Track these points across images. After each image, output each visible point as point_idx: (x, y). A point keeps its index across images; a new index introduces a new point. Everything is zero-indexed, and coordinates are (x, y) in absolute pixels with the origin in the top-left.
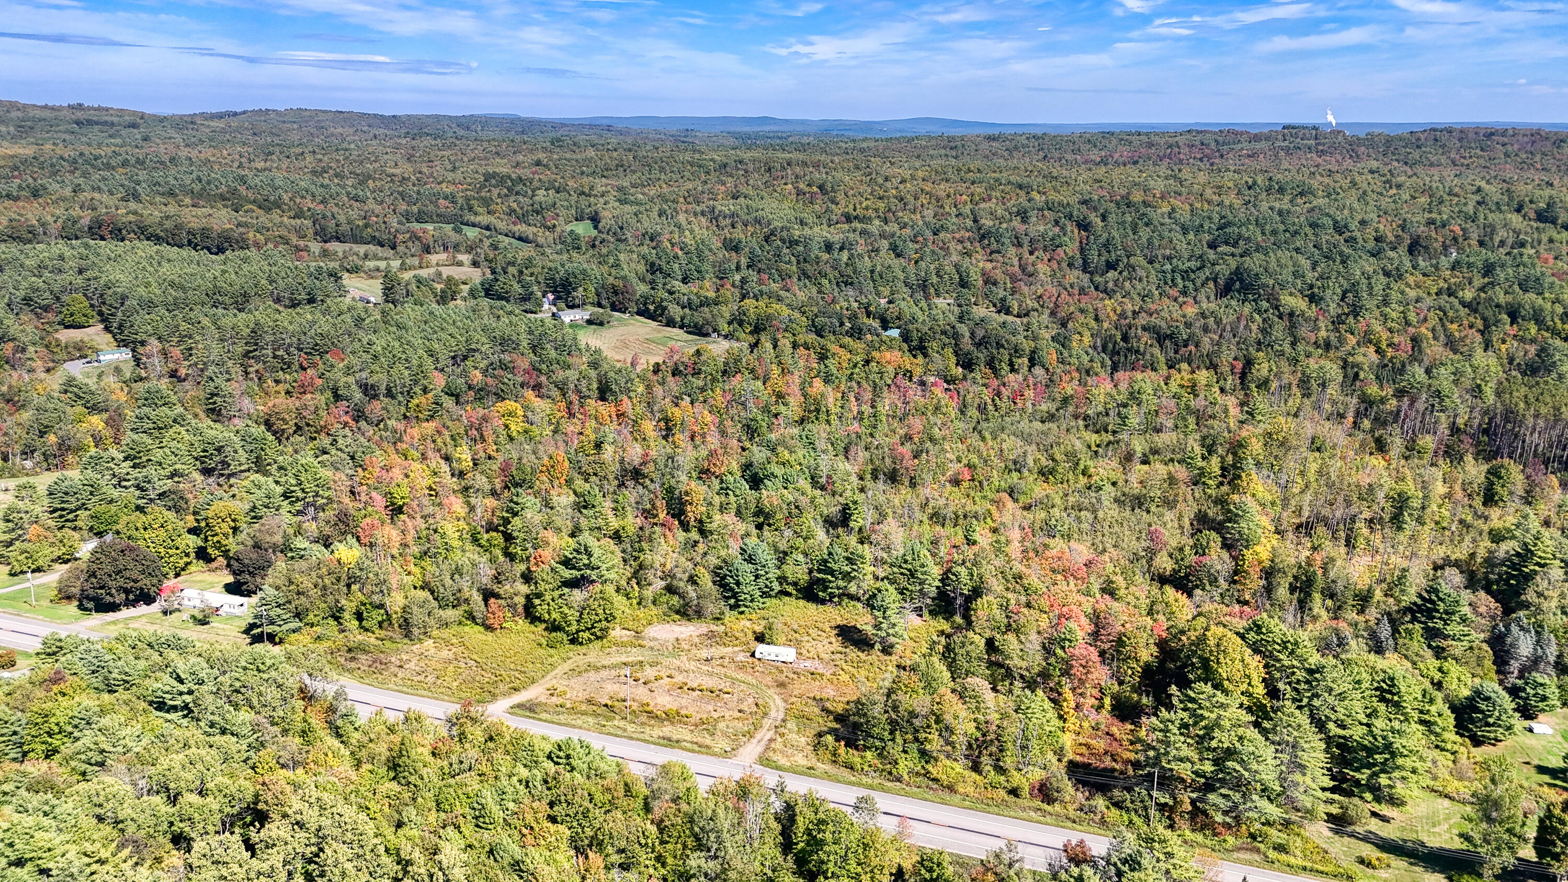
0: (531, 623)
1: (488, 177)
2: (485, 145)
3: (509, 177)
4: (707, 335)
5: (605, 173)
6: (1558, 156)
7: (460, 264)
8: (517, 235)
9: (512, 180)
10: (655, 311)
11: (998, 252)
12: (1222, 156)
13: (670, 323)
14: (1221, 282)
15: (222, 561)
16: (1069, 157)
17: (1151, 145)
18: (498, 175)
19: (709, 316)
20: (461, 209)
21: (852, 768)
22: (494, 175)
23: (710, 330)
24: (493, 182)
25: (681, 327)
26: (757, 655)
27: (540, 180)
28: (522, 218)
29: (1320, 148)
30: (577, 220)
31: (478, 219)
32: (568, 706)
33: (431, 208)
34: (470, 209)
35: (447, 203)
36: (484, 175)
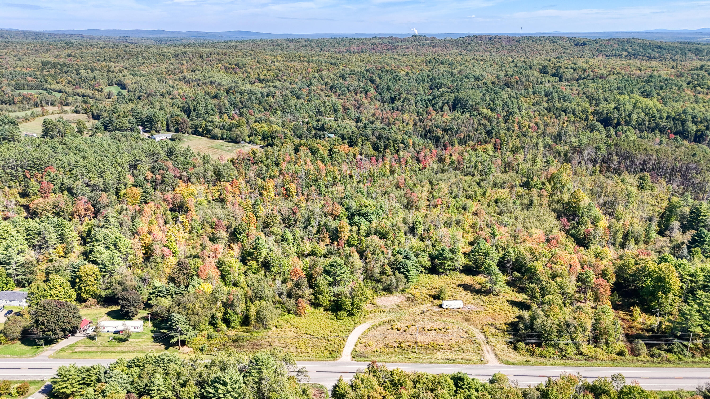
0: (315, 308)
1: (44, 64)
2: (26, 46)
3: (58, 63)
4: (239, 142)
5: (112, 60)
6: (521, 47)
7: (66, 112)
8: (81, 94)
9: (60, 65)
10: (203, 132)
11: (342, 95)
12: (396, 48)
13: (214, 137)
14: (450, 104)
15: (93, 301)
16: (332, 49)
17: (364, 44)
18: (51, 62)
19: (239, 133)
20: (41, 81)
21: (545, 357)
22: (48, 62)
23: (241, 140)
24: (49, 66)
25: (222, 139)
26: (444, 306)
27: (77, 64)
28: (77, 84)
29: (433, 44)
30: (109, 85)
31: (53, 87)
32: (379, 351)
33: (23, 81)
34: (46, 81)
35: (32, 78)
36: (41, 62)
